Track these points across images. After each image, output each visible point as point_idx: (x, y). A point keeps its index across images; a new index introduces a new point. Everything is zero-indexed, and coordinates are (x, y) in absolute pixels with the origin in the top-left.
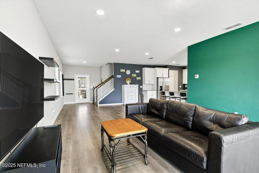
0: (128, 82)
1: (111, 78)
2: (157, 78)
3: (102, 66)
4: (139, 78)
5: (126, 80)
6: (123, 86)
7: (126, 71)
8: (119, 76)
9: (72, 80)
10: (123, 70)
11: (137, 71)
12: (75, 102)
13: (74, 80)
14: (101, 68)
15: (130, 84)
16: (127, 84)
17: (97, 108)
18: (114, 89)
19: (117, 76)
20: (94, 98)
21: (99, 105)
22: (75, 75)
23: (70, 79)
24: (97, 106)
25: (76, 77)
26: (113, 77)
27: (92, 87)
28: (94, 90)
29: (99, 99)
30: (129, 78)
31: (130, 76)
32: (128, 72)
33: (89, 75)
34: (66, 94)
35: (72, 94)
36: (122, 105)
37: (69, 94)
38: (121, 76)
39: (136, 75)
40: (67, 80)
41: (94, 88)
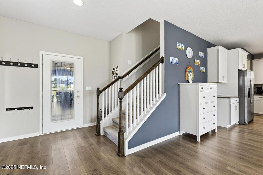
0: (190, 77)
1: (159, 64)
2: (239, 70)
3: (120, 35)
4: (203, 70)
5: (185, 74)
7: (186, 49)
8: (174, 60)
9: (30, 65)
10: (181, 45)
11: (202, 54)
12: (38, 131)
13: (36, 66)
15: (194, 81)
16: (188, 82)
18: (165, 96)
19: (171, 58)
21: (128, 152)
22: (41, 53)
23: (23, 65)
26: (163, 61)
28: (98, 96)
32: (190, 53)
33: (82, 58)
34: (7, 109)
35: (28, 110)
36: (181, 137)
37: (16, 110)
38: (177, 59)
39: (199, 62)
40: (12, 64)
41: (100, 89)
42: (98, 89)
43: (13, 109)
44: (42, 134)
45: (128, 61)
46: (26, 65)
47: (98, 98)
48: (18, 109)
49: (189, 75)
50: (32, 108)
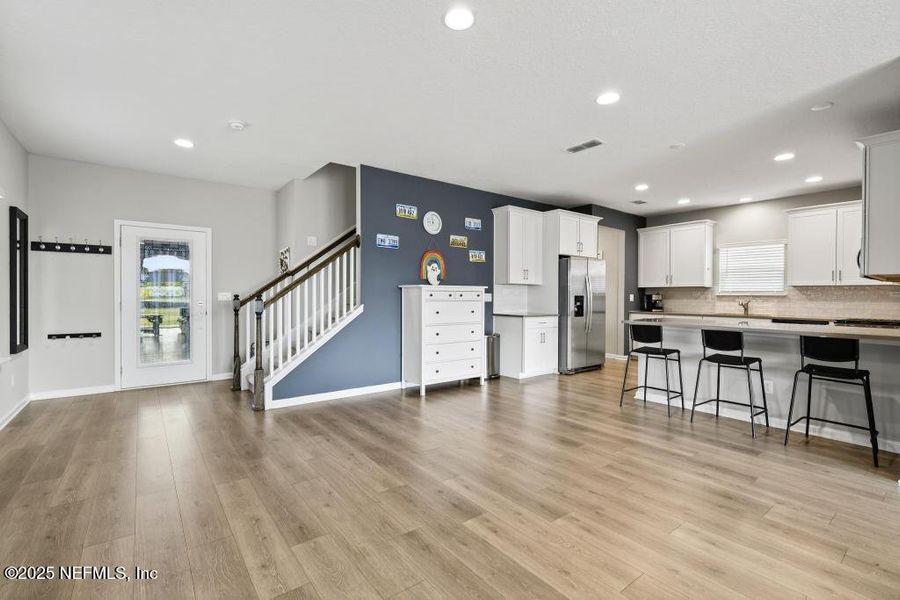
0: (433, 272)
1: (347, 249)
2: (561, 257)
3: (291, 182)
4: (477, 256)
5: (420, 266)
6: (409, 292)
7: (421, 215)
8: (387, 240)
9: (94, 249)
10: (407, 208)
11: (473, 223)
12: (112, 381)
13: (108, 250)
14: (279, 195)
15: (442, 281)
16: (427, 282)
17: (261, 420)
18: (361, 309)
19: (379, 236)
20: (236, 355)
21: (271, 404)
22: (117, 223)
23: (80, 249)
24: (260, 409)
25: (128, 236)
26: (357, 244)
27: (226, 296)
28: (236, 311)
29: (276, 367)
30: (436, 250)
31: (439, 243)
32: (433, 223)
33: (209, 230)
34: (50, 337)
35: (89, 339)
36: (404, 393)
37: (68, 337)
38: (397, 238)
39: (466, 242)
40: (59, 248)
41: (241, 298)
42: (236, 297)
43: (63, 336)
44: (119, 390)
45: (309, 239)
46: (87, 249)
47: (237, 315)
48: (73, 336)
49: (429, 268)
50: (99, 335)
